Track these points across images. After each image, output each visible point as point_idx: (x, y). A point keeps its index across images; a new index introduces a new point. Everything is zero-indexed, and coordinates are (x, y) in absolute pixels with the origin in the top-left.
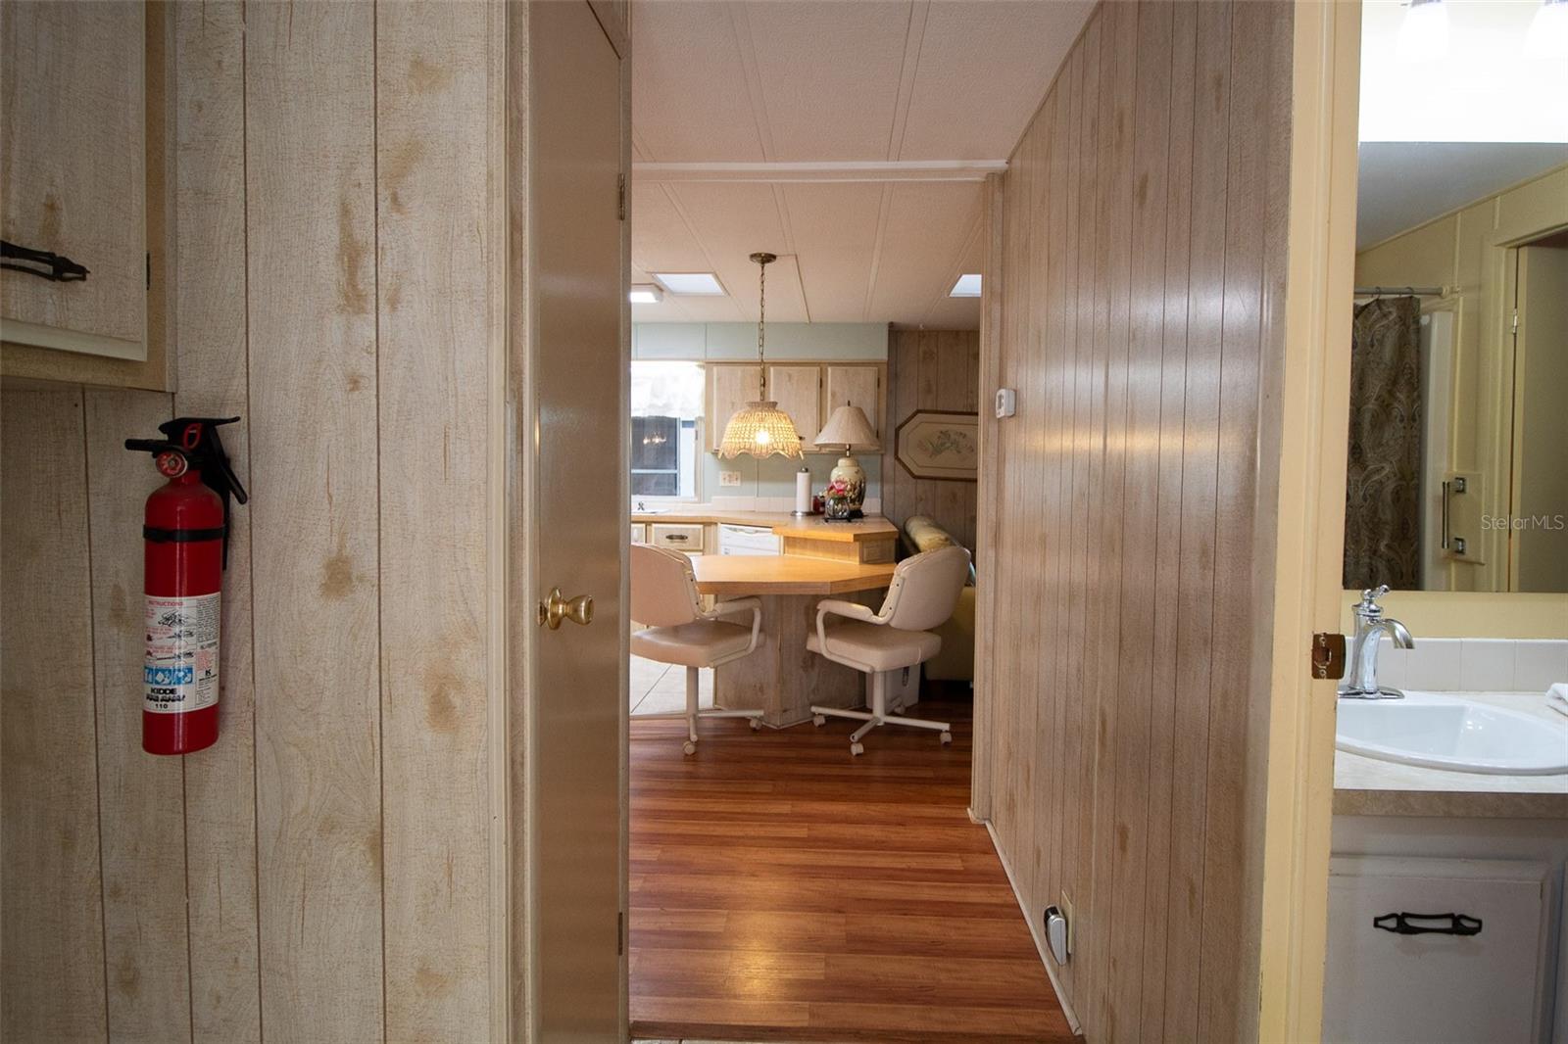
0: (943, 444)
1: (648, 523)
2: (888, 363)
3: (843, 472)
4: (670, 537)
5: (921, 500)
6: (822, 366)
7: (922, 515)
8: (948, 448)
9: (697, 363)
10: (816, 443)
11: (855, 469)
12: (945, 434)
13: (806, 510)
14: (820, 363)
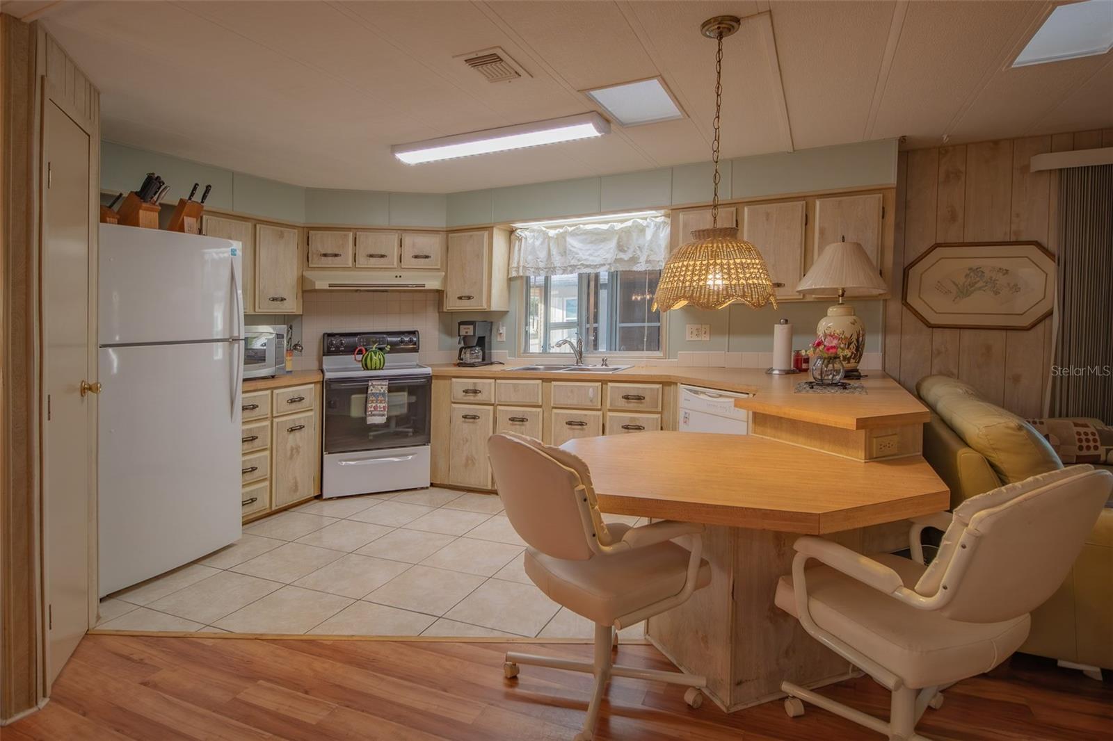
0: (972, 285)
1: (604, 382)
2: (898, 188)
3: (833, 323)
4: (627, 397)
5: (939, 353)
6: (807, 200)
7: (941, 373)
8: (980, 289)
9: (663, 212)
10: (800, 289)
11: (851, 318)
12: (977, 271)
13: (784, 367)
14: (805, 197)
